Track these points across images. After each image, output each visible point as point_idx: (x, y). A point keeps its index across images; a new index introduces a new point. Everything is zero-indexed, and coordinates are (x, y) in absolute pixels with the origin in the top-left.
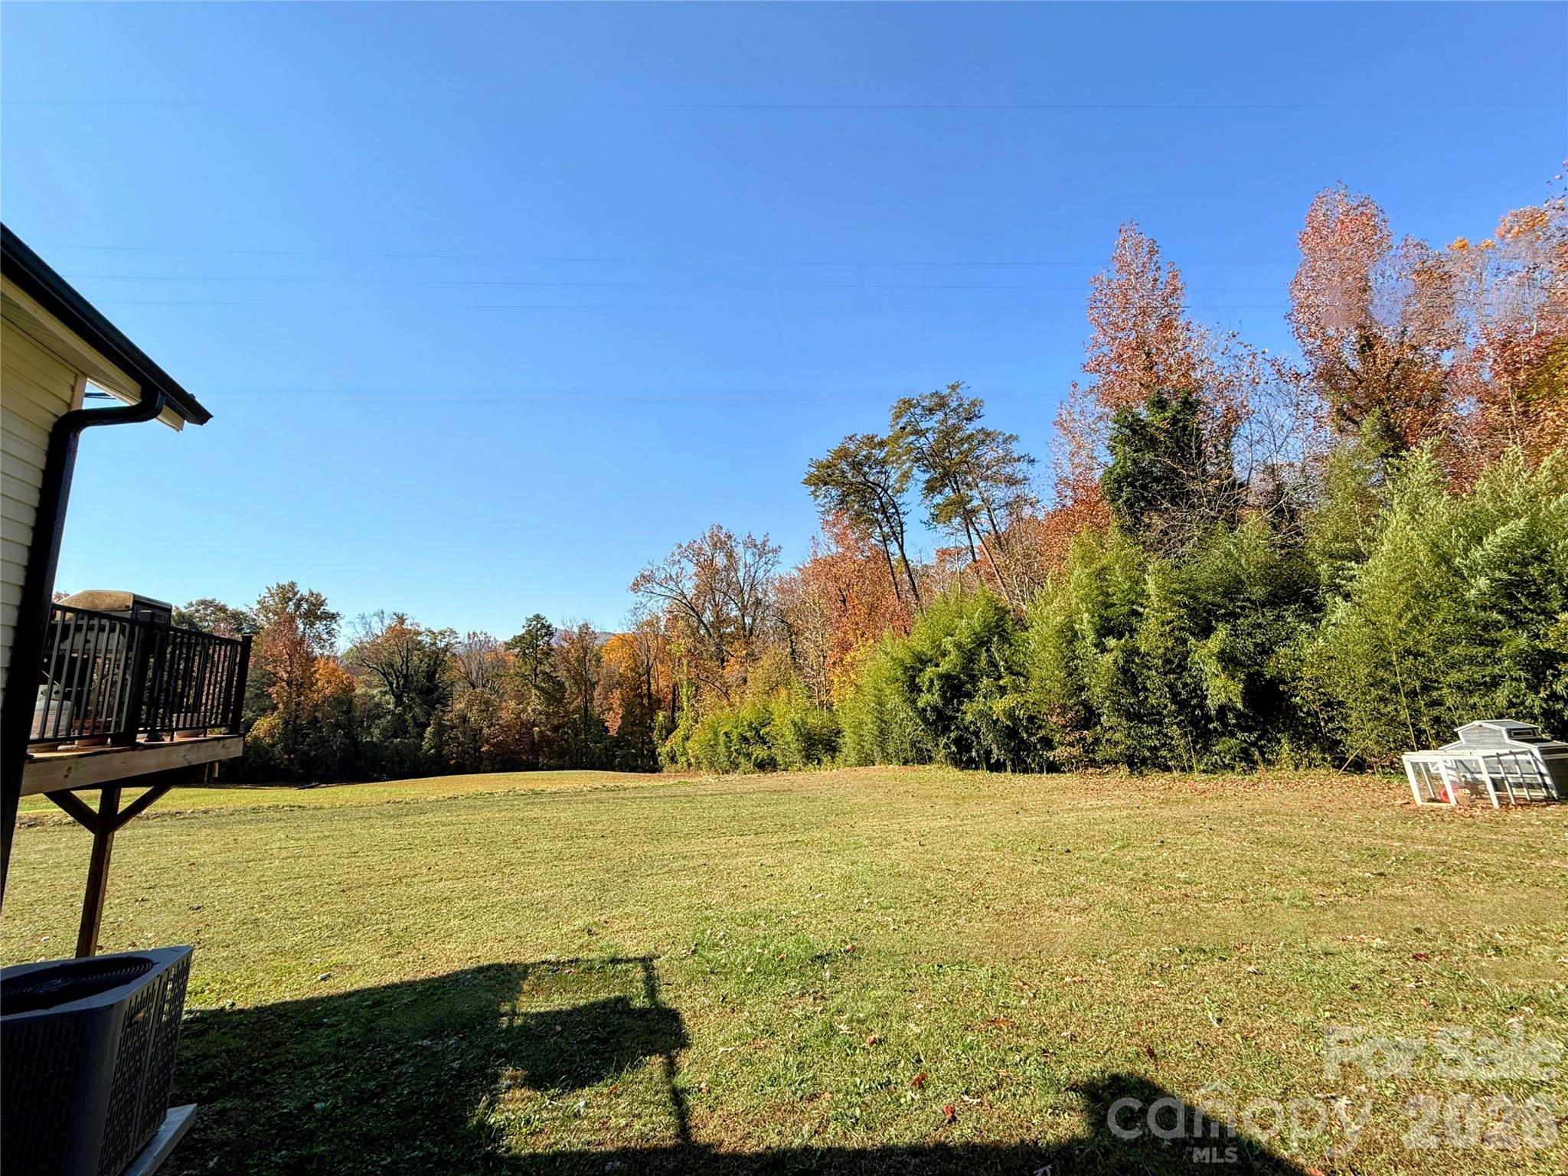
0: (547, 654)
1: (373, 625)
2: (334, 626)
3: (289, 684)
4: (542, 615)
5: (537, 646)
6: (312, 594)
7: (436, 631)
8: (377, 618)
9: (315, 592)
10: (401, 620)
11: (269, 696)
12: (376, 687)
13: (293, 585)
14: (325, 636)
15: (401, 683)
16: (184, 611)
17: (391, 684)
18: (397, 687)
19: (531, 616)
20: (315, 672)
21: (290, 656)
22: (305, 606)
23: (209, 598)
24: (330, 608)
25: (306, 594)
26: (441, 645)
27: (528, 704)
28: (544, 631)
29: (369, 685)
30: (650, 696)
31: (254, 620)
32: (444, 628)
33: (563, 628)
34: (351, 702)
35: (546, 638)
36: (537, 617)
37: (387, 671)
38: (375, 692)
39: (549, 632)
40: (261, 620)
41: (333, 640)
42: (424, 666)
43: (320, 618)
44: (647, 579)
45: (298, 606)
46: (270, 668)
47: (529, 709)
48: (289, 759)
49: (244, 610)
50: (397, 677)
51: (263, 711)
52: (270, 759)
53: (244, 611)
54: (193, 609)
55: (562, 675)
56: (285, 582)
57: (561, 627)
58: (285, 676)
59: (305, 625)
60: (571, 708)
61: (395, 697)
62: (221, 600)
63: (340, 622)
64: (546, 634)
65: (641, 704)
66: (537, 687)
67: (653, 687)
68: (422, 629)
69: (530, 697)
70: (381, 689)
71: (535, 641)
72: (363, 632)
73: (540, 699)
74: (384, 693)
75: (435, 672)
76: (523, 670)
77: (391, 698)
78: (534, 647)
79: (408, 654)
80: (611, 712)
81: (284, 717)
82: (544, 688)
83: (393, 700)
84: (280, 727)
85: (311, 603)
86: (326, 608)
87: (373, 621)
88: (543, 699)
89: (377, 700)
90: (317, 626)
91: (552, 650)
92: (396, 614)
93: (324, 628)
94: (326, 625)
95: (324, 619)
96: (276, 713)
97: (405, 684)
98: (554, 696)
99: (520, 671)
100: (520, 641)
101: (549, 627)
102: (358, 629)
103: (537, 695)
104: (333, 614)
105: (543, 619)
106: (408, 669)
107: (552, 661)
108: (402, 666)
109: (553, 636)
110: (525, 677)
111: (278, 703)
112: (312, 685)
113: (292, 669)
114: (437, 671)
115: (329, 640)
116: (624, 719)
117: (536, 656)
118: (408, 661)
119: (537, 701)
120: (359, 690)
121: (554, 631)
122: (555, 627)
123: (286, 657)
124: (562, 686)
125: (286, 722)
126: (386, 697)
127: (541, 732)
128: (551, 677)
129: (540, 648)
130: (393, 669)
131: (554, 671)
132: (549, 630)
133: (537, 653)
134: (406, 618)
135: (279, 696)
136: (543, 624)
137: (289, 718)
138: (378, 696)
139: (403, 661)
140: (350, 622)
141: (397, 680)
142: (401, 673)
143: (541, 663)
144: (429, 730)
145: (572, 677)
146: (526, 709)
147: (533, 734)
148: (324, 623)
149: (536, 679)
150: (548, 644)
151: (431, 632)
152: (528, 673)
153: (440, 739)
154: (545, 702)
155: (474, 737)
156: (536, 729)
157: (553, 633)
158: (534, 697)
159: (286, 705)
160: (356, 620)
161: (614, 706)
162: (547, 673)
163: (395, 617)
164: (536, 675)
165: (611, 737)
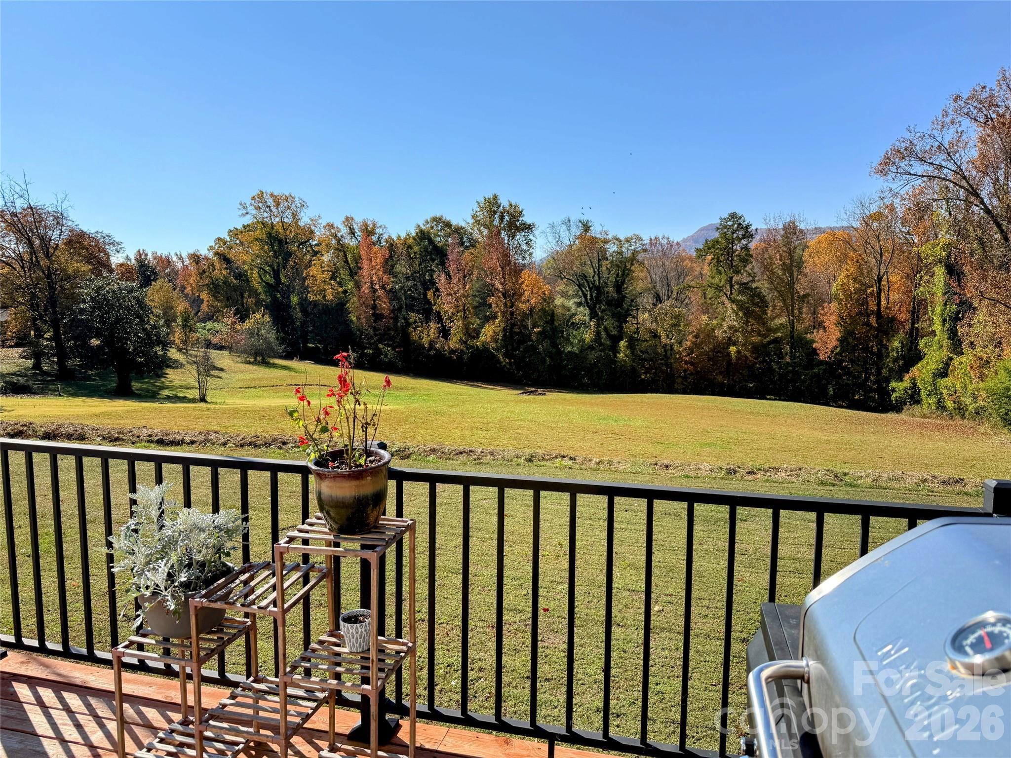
0: (745, 261)
1: (562, 234)
2: (531, 237)
3: (504, 295)
4: (740, 212)
5: (733, 252)
7: (622, 238)
8: (564, 227)
9: (513, 203)
10: (586, 227)
11: (490, 306)
12: (573, 297)
13: (495, 197)
14: (525, 247)
15: (594, 295)
16: (423, 228)
17: (585, 296)
18: (591, 299)
19: (725, 215)
20: (522, 283)
21: (502, 268)
22: (507, 218)
23: (438, 215)
24: (527, 219)
25: (507, 205)
26: (628, 254)
27: (723, 319)
28: (741, 233)
29: (564, 295)
31: (471, 234)
32: (629, 235)
33: (764, 227)
34: (553, 314)
35: (744, 242)
36: (733, 216)
37: (581, 281)
38: (571, 302)
39: (748, 235)
40: (476, 235)
41: (531, 250)
42: (612, 278)
43: (519, 229)
44: (909, 153)
45: (502, 218)
46: (488, 279)
47: (725, 325)
48: (510, 363)
49: (463, 224)
50: (591, 289)
51: (487, 319)
52: (496, 363)
53: (464, 226)
54: (429, 226)
55: (762, 285)
56: (490, 196)
57: (762, 226)
58: (500, 287)
59: (509, 237)
60: (773, 325)
61: (590, 309)
62: (447, 217)
63: (536, 232)
64: (744, 237)
65: (868, 324)
66: (733, 301)
67: (884, 302)
68: (610, 237)
69: (726, 312)
70: (576, 300)
71: (730, 246)
72: (554, 242)
73: (737, 314)
74: (579, 304)
75: (623, 282)
76: (716, 280)
77: (586, 310)
78: (730, 253)
79: (599, 265)
80: (821, 331)
81: (503, 325)
82: (741, 301)
83: (587, 312)
84: (501, 334)
85: (511, 214)
86: (523, 219)
87: (562, 230)
88: (741, 314)
89: (573, 311)
90: (518, 237)
91: (751, 256)
92: (580, 222)
93: (524, 239)
94: (524, 236)
95: (523, 230)
96: (497, 321)
97: (597, 297)
98: (753, 311)
99: (713, 281)
100: (713, 246)
101: (747, 227)
102: (550, 239)
103: (733, 309)
104: (530, 225)
105: (740, 218)
106: (599, 281)
107: (751, 269)
108: (593, 277)
109: (753, 238)
110: (719, 289)
111: (497, 312)
112: (520, 296)
113: (505, 281)
114: (624, 281)
115: (528, 250)
116: (842, 341)
117: (732, 263)
118: (599, 272)
119: (733, 316)
120: (558, 301)
121: (753, 232)
122: (753, 228)
123: (500, 269)
124: (763, 299)
125: (505, 330)
126: (581, 309)
127: (738, 352)
128: (751, 289)
129: (737, 253)
130: (586, 280)
131: (753, 281)
132: (747, 232)
133: (732, 260)
134: (590, 224)
135: (498, 306)
136: (740, 224)
137: (507, 326)
138: (573, 307)
139: (595, 272)
140: (543, 232)
141: (591, 292)
142: (593, 284)
143: (738, 272)
144: (623, 344)
145: (776, 288)
146: (721, 325)
147: (729, 354)
148: (523, 234)
149: (731, 291)
150: (746, 248)
151: (617, 239)
152: (722, 283)
153: (633, 353)
154: (742, 318)
155: (666, 353)
156: (733, 349)
157: (752, 235)
158: (730, 311)
159: (504, 314)
160: (548, 230)
161: (826, 324)
162: (745, 284)
163: (580, 225)
164: (732, 286)
165: (822, 362)
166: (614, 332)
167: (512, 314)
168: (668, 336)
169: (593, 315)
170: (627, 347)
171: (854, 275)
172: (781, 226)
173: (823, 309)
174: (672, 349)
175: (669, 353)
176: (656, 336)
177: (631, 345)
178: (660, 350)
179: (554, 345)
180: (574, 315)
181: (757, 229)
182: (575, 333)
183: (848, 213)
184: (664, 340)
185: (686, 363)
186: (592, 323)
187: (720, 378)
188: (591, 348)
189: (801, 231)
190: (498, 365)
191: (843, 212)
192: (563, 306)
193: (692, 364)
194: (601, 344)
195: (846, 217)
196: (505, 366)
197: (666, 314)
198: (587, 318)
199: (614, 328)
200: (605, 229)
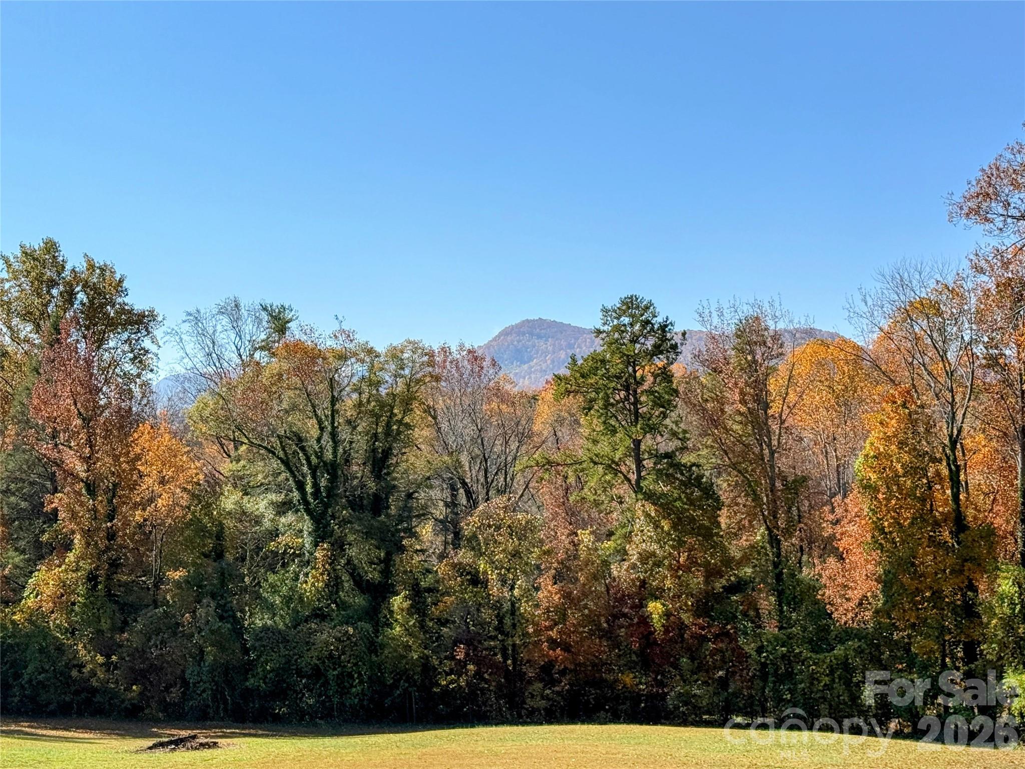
0: (663, 404)
1: (221, 338)
2: (147, 343)
3: (91, 487)
4: (645, 295)
5: (639, 383)
6: (91, 267)
8: (225, 320)
9: (99, 261)
10: (281, 323)
11: (53, 517)
13: (51, 247)
14: (130, 368)
15: (323, 483)
17: (301, 486)
18: (316, 493)
19: (614, 302)
20: (138, 457)
22: (81, 296)
25: (80, 266)
27: (628, 539)
28: (650, 343)
29: (242, 484)
30: (959, 523)
32: (397, 342)
33: (699, 328)
34: (219, 536)
35: (659, 361)
36: (630, 304)
37: (291, 451)
38: (263, 503)
41: (146, 376)
42: (361, 444)
43: (112, 325)
45: (69, 296)
46: (45, 449)
47: (632, 551)
48: (107, 666)
50: (314, 470)
52: (69, 666)
56: (37, 243)
58: (80, 468)
59: (88, 342)
60: (735, 550)
61: (312, 517)
63: (158, 333)
64: (658, 350)
66: (650, 496)
69: (631, 521)
70: (273, 497)
71: (630, 369)
72: (201, 355)
73: (657, 526)
74: (283, 508)
75: (387, 453)
76: (604, 447)
77: (301, 519)
78: (630, 385)
79: (333, 411)
80: (832, 561)
81: (86, 566)
82: (663, 495)
83: (307, 525)
84: (81, 589)
85: (95, 288)
86: (126, 300)
87: (219, 328)
88: (666, 525)
89: (267, 524)
90: (112, 344)
91: (676, 392)
92: (265, 309)
93: (126, 348)
94: (128, 341)
95: (124, 326)
96: (71, 557)
97: (330, 490)
98: (692, 520)
99: (597, 449)
100: (594, 371)
101: (663, 327)
102: (189, 348)
103: (648, 515)
104: (142, 316)
105: (647, 308)
106: (335, 452)
107: (676, 423)
108: (319, 440)
109: (677, 354)
110: (613, 467)
111: (73, 532)
112: (133, 487)
113: (92, 452)
114: (390, 449)
115: (139, 376)
116: (888, 582)
117: (637, 410)
118: (333, 428)
119: (649, 530)
120: (230, 501)
121: (677, 339)
122: (678, 328)
123: (79, 422)
124: (708, 492)
125: (92, 578)
126: (289, 518)
127: (667, 614)
128: (678, 466)
129: (646, 386)
130: (303, 449)
131: (684, 449)
132: (664, 339)
133: (637, 402)
134: (288, 315)
135: (74, 516)
136: (648, 322)
137: (97, 569)
138: (270, 514)
139: (322, 429)
140: (173, 333)
141: (314, 476)
142: (319, 457)
143: (652, 429)
144: (398, 602)
145: (734, 466)
146: (625, 553)
147: (645, 621)
148: (125, 336)
149: (639, 472)
150: (665, 375)
151: (370, 351)
152: (618, 456)
153: (422, 626)
154: (669, 534)
155: (501, 622)
156: (655, 608)
157: (674, 347)
158: (640, 522)
159: (88, 534)
160: (186, 327)
161: (842, 545)
162: (667, 455)
163: (265, 316)
164: (639, 462)
165: (847, 634)
166: (373, 575)
167: (111, 535)
168: (504, 582)
169: (321, 534)
170: (410, 612)
171: (901, 436)
172: (731, 330)
173: (833, 511)
174: (513, 611)
175: (508, 621)
176: (476, 580)
177: (418, 606)
178: (487, 614)
179: (226, 614)
180: (274, 534)
181: (684, 334)
182: (272, 578)
183: (870, 302)
184: (495, 589)
185: (553, 643)
186: (319, 554)
187: (628, 679)
188: (320, 615)
189: (776, 337)
190: (74, 673)
191: (858, 298)
192: (242, 515)
193: (567, 648)
194: (343, 605)
195: (865, 309)
196: (93, 673)
197: (498, 528)
198: (307, 541)
199: (372, 563)
200: (345, 327)
